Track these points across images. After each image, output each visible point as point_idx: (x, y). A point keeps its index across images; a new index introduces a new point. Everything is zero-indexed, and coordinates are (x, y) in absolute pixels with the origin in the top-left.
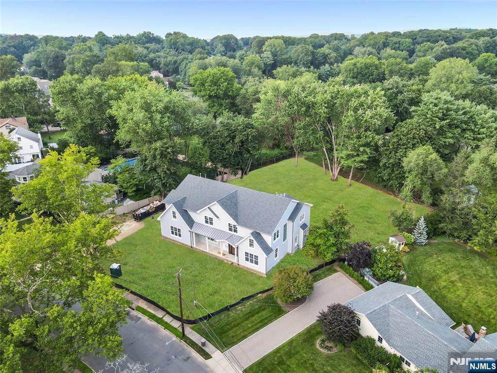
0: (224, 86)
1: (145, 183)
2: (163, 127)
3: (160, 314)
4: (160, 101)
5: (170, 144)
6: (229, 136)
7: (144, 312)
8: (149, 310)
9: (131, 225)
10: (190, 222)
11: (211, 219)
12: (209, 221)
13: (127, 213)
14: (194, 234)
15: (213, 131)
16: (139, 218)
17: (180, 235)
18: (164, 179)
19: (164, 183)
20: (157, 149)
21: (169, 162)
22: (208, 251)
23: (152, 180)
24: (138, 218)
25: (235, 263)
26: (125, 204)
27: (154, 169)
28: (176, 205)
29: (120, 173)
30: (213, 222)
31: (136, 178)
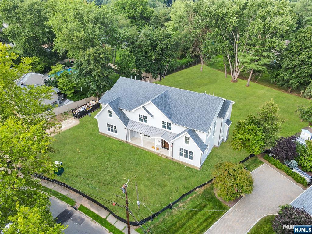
0: (140, 9)
1: (82, 86)
2: (95, 35)
3: (103, 214)
4: (91, 12)
5: (102, 51)
6: (151, 45)
7: (88, 212)
8: (92, 210)
9: (72, 122)
10: (125, 120)
11: (145, 117)
12: (143, 118)
13: (67, 112)
14: (129, 130)
15: (137, 41)
16: (79, 116)
17: (116, 132)
18: (98, 82)
19: (99, 85)
20: (91, 55)
21: (102, 66)
22: (142, 146)
23: (87, 83)
24: (77, 116)
25: (169, 157)
26: (65, 105)
27: (89, 73)
28: (111, 104)
29: (60, 78)
30: (147, 120)
31: (74, 82)
